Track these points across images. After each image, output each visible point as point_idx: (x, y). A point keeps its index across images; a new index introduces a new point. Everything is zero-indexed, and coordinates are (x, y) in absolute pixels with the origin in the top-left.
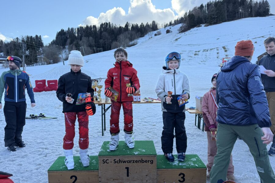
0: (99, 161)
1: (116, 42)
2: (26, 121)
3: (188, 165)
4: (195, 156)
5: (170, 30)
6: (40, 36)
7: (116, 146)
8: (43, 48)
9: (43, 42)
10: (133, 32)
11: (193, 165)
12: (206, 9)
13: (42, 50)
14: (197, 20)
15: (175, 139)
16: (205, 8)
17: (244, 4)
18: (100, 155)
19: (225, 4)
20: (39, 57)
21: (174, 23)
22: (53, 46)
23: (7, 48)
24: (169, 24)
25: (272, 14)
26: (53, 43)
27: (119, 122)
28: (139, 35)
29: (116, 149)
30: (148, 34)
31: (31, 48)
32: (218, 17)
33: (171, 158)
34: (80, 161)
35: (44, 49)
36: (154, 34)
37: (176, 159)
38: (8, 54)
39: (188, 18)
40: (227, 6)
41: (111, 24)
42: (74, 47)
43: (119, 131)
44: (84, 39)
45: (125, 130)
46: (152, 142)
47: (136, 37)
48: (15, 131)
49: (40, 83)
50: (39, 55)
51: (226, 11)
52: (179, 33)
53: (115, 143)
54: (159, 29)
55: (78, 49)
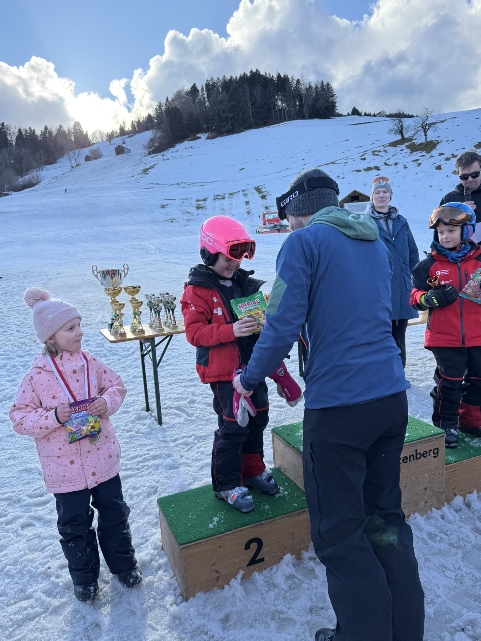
14: (187, 124)
17: (285, 88)
21: (130, 128)
24: (118, 131)
25: (340, 113)
36: (84, 156)
39: (167, 116)
40: (251, 92)
47: (34, 164)
51: (250, 104)
52: (149, 154)
54: (93, 144)
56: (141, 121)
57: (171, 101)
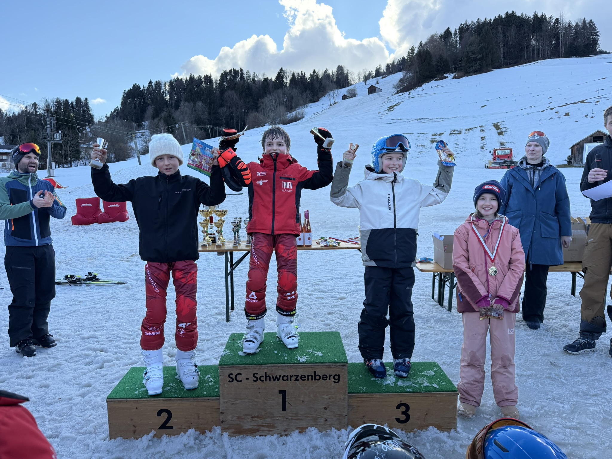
0: (221, 377)
1: (256, 114)
2: (56, 290)
3: (417, 386)
4: (432, 365)
5: (375, 86)
6: (86, 99)
7: (257, 344)
8: (93, 127)
9: (91, 112)
10: (294, 90)
11: (428, 384)
12: (458, 39)
13: (90, 132)
14: (436, 65)
15: (388, 329)
16: (455, 38)
17: (541, 28)
18: (223, 365)
19: (500, 29)
20: (85, 146)
21: (385, 70)
22: (114, 122)
23: (12, 126)
24: (374, 73)
25: (604, 50)
26: (116, 115)
28: (307, 97)
29: (258, 351)
30: (327, 96)
31: (66, 126)
32: (482, 57)
33: (378, 370)
35: (95, 128)
36: (342, 95)
37: (390, 371)
39: (418, 59)
40: (504, 33)
41: (245, 72)
42: (162, 125)
43: (265, 311)
44: (185, 106)
45: (278, 308)
46: (337, 334)
47: (301, 102)
48: (32, 312)
49: (86, 205)
50: (84, 143)
51: (502, 44)
52: (398, 93)
53: (255, 338)
54: (352, 84)
55: (171, 128)
56: (396, 63)
57: (425, 45)
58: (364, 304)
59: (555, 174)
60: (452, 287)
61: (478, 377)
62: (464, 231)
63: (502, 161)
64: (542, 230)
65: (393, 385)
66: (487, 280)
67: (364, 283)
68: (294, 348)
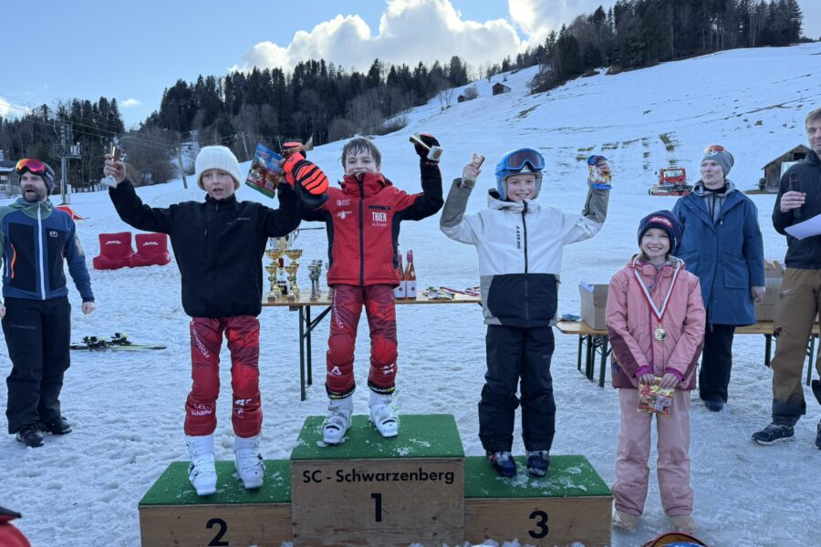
0: (293, 476)
1: (341, 120)
2: (71, 357)
3: (558, 488)
4: (578, 460)
5: (504, 84)
6: (114, 100)
7: (342, 431)
8: (122, 138)
9: (121, 118)
10: (394, 89)
11: (573, 486)
12: (613, 21)
13: (119, 144)
15: (518, 412)
16: (610, 20)
17: (724, 8)
18: (296, 458)
19: (669, 7)
21: (516, 63)
22: (151, 131)
23: (14, 136)
24: (501, 66)
25: (809, 37)
26: (154, 121)
27: (353, 361)
28: (410, 99)
29: (343, 440)
30: (437, 97)
31: (87, 136)
32: (647, 44)
33: (505, 466)
34: (234, 475)
35: (126, 139)
36: (458, 96)
37: (522, 468)
38: (15, 154)
40: (675, 14)
41: (327, 64)
42: (216, 135)
43: (353, 387)
44: (247, 110)
45: (371, 383)
46: (450, 418)
47: (403, 105)
48: (38, 386)
49: (113, 242)
51: (672, 29)
52: (532, 93)
53: (340, 423)
54: (471, 82)
55: (228, 139)
56: (530, 54)
57: (569, 29)
58: (486, 377)
59: (742, 202)
60: (605, 355)
61: (640, 476)
62: (623, 279)
63: (672, 185)
64: (727, 278)
65: (525, 486)
66: (651, 346)
67: (485, 349)
68: (393, 437)
